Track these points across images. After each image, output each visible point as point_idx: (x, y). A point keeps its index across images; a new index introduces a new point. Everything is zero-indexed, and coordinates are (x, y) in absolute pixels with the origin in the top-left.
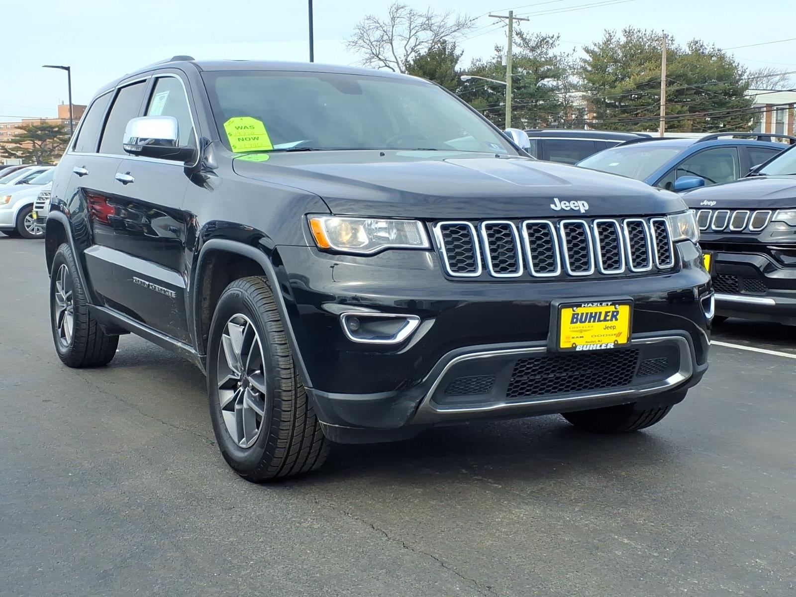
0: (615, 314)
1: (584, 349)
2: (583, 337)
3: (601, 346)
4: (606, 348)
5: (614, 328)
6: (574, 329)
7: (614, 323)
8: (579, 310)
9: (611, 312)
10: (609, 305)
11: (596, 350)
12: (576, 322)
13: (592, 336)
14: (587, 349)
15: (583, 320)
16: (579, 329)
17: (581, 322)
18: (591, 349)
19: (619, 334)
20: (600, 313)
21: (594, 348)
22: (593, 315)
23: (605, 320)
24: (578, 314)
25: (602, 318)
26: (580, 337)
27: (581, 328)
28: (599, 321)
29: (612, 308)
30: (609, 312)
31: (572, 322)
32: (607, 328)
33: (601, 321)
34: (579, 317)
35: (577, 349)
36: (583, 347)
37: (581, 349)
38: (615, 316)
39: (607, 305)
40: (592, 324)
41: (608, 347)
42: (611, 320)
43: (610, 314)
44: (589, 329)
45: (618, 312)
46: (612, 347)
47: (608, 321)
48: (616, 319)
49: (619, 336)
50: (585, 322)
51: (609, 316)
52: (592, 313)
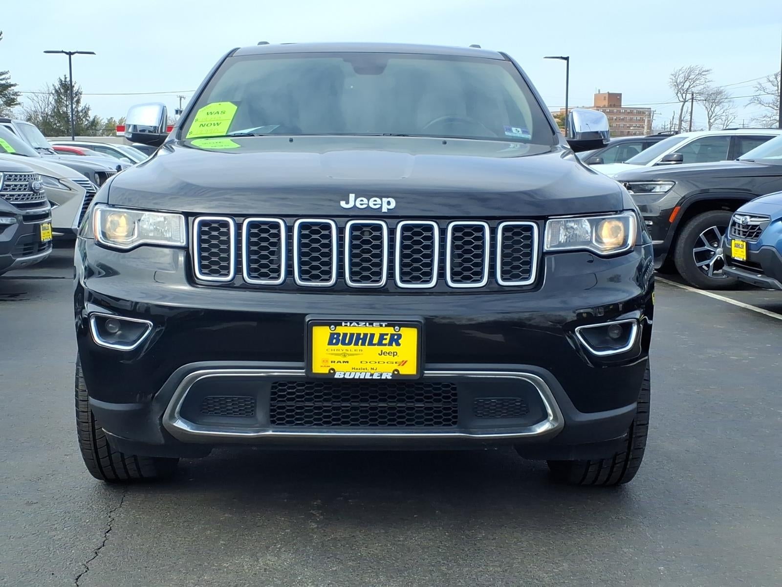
0: (396, 337)
1: (347, 377)
2: (348, 362)
3: (372, 375)
4: (379, 378)
5: (395, 354)
6: (333, 352)
7: (394, 348)
8: (341, 330)
9: (389, 335)
10: (384, 326)
11: (364, 379)
12: (337, 344)
13: (361, 362)
14: (351, 377)
15: (347, 342)
16: (341, 352)
17: (344, 343)
18: (357, 377)
19: (404, 363)
20: (372, 335)
21: (362, 377)
22: (362, 337)
23: (380, 343)
24: (339, 335)
25: (376, 341)
26: (343, 362)
27: (344, 351)
28: (371, 343)
29: (390, 330)
30: (387, 334)
31: (330, 343)
32: (382, 353)
33: (375, 345)
34: (341, 338)
35: (336, 376)
36: (344, 374)
37: (342, 376)
38: (395, 340)
39: (381, 326)
40: (360, 347)
41: (383, 377)
42: (390, 344)
43: (388, 337)
44: (356, 352)
45: (400, 336)
46: (389, 377)
47: (385, 345)
48: (398, 344)
49: (403, 365)
50: (350, 343)
51: (386, 339)
52: (360, 334)
